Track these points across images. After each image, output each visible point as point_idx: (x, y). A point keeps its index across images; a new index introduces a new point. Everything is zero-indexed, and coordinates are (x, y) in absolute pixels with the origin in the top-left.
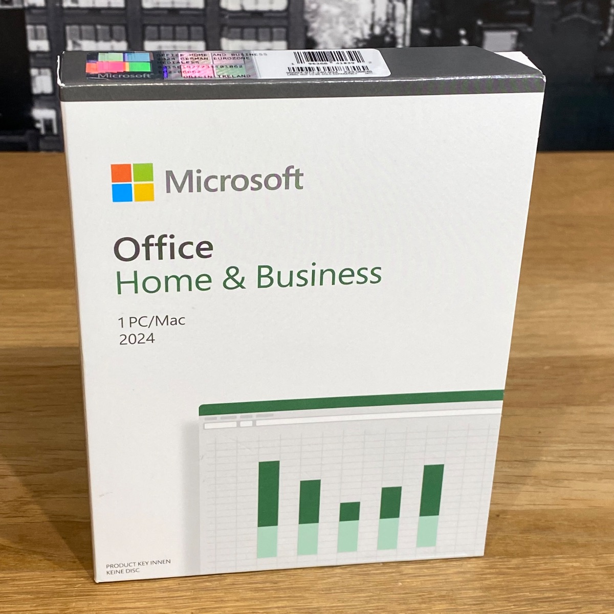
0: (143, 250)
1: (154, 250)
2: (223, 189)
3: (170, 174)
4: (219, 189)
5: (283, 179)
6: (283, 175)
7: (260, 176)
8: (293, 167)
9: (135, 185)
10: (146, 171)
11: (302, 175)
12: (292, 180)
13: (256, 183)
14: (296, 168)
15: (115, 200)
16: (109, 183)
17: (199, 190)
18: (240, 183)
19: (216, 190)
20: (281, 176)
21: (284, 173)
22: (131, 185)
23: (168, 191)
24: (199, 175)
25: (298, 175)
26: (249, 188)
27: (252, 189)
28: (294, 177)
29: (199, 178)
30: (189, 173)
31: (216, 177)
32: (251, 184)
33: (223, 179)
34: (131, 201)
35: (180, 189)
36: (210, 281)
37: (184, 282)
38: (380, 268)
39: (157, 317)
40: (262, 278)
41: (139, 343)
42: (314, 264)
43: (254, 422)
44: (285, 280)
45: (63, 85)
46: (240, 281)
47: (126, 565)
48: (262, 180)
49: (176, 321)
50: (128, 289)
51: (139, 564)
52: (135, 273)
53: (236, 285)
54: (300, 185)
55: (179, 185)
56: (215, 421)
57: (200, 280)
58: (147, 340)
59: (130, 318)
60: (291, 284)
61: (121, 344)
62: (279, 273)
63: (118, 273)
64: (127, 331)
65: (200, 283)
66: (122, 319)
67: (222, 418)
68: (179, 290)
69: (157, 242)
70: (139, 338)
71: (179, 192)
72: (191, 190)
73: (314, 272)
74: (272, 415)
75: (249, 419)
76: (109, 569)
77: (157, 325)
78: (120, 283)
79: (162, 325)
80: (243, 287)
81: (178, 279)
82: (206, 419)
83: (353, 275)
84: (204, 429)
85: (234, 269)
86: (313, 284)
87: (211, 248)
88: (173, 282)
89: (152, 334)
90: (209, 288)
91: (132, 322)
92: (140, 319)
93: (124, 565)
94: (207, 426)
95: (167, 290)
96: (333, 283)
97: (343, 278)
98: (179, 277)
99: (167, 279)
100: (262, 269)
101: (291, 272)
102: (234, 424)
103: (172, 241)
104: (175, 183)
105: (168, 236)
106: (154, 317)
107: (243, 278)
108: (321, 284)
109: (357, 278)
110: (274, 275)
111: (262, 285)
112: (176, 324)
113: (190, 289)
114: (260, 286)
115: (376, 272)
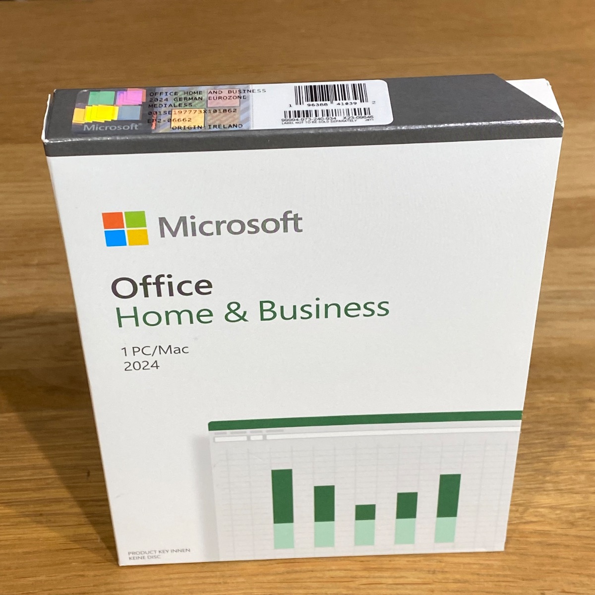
0: (140, 289)
1: (152, 289)
2: (219, 233)
3: (162, 221)
4: (215, 233)
5: (281, 223)
6: (281, 220)
7: (257, 220)
8: (291, 212)
9: (128, 231)
10: (139, 218)
11: (301, 219)
12: (291, 224)
13: (253, 227)
14: (294, 213)
15: (108, 245)
16: (101, 230)
17: (194, 234)
18: (236, 227)
19: (212, 234)
20: (279, 220)
21: (282, 217)
22: (124, 231)
23: (163, 235)
24: (193, 221)
25: (296, 219)
26: (246, 231)
27: (249, 232)
28: (293, 221)
29: (193, 224)
30: (183, 220)
31: (211, 222)
32: (248, 228)
33: (219, 224)
34: (126, 245)
35: (174, 234)
36: (211, 315)
37: (185, 316)
38: (387, 303)
39: (160, 347)
40: (264, 312)
41: (143, 369)
42: (318, 299)
43: (265, 437)
44: (288, 313)
45: (47, 141)
46: (242, 315)
47: (147, 552)
48: (259, 225)
49: (179, 350)
50: (128, 323)
51: (160, 552)
52: (135, 309)
53: (238, 318)
54: (300, 228)
55: (174, 231)
56: (224, 435)
57: (201, 314)
58: (152, 366)
59: (133, 348)
60: (294, 317)
61: (126, 370)
62: (282, 308)
63: (118, 309)
64: (131, 358)
65: (202, 316)
66: (125, 348)
67: (232, 433)
68: (180, 323)
69: (155, 282)
70: (143, 365)
71: (173, 236)
72: (186, 234)
73: (318, 306)
74: (282, 431)
75: (260, 434)
76: (131, 555)
77: (160, 354)
78: (120, 317)
79: (166, 353)
80: (245, 320)
81: (179, 314)
82: (215, 434)
83: (359, 308)
84: (214, 441)
85: (236, 304)
86: (318, 317)
87: (210, 286)
88: (173, 317)
89: (156, 361)
90: (211, 322)
91: (135, 351)
92: (143, 349)
93: (145, 553)
94: (217, 440)
95: (168, 323)
96: (339, 316)
97: (348, 311)
98: (180, 312)
99: (167, 314)
100: (264, 304)
101: (295, 307)
102: (245, 438)
103: (170, 280)
104: (170, 229)
105: (166, 276)
106: (156, 347)
107: (245, 313)
108: (326, 316)
109: (363, 311)
110: (277, 309)
111: (264, 318)
112: (180, 352)
113: (192, 322)
114: (262, 319)
115: (383, 305)
